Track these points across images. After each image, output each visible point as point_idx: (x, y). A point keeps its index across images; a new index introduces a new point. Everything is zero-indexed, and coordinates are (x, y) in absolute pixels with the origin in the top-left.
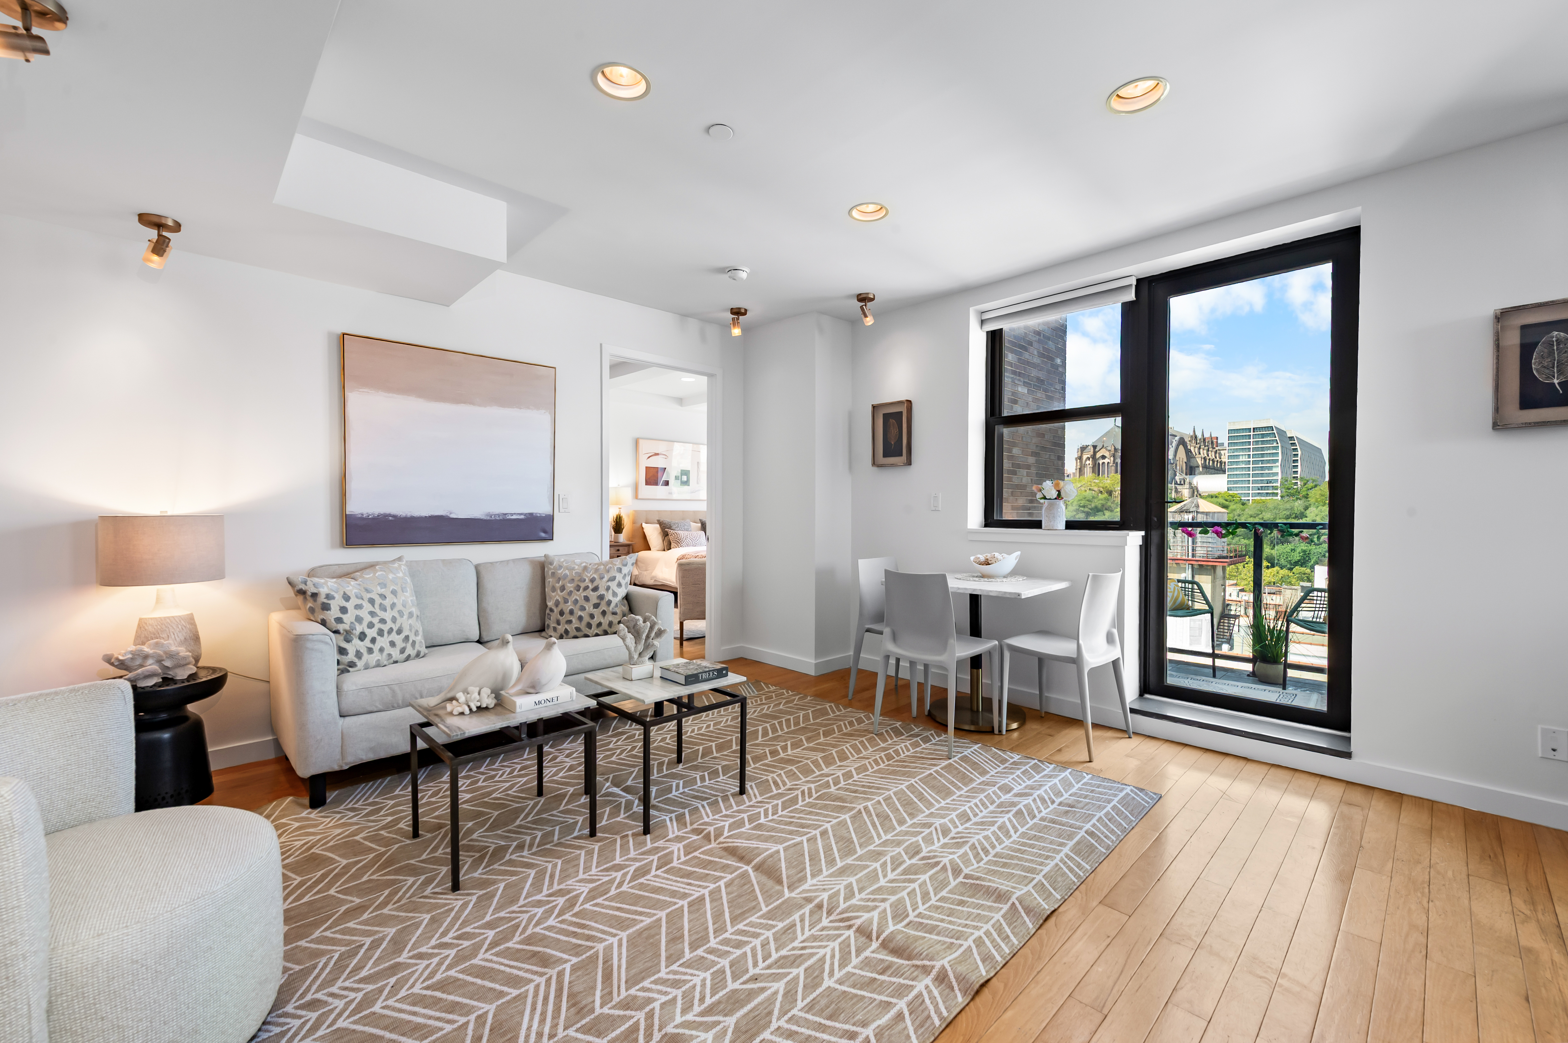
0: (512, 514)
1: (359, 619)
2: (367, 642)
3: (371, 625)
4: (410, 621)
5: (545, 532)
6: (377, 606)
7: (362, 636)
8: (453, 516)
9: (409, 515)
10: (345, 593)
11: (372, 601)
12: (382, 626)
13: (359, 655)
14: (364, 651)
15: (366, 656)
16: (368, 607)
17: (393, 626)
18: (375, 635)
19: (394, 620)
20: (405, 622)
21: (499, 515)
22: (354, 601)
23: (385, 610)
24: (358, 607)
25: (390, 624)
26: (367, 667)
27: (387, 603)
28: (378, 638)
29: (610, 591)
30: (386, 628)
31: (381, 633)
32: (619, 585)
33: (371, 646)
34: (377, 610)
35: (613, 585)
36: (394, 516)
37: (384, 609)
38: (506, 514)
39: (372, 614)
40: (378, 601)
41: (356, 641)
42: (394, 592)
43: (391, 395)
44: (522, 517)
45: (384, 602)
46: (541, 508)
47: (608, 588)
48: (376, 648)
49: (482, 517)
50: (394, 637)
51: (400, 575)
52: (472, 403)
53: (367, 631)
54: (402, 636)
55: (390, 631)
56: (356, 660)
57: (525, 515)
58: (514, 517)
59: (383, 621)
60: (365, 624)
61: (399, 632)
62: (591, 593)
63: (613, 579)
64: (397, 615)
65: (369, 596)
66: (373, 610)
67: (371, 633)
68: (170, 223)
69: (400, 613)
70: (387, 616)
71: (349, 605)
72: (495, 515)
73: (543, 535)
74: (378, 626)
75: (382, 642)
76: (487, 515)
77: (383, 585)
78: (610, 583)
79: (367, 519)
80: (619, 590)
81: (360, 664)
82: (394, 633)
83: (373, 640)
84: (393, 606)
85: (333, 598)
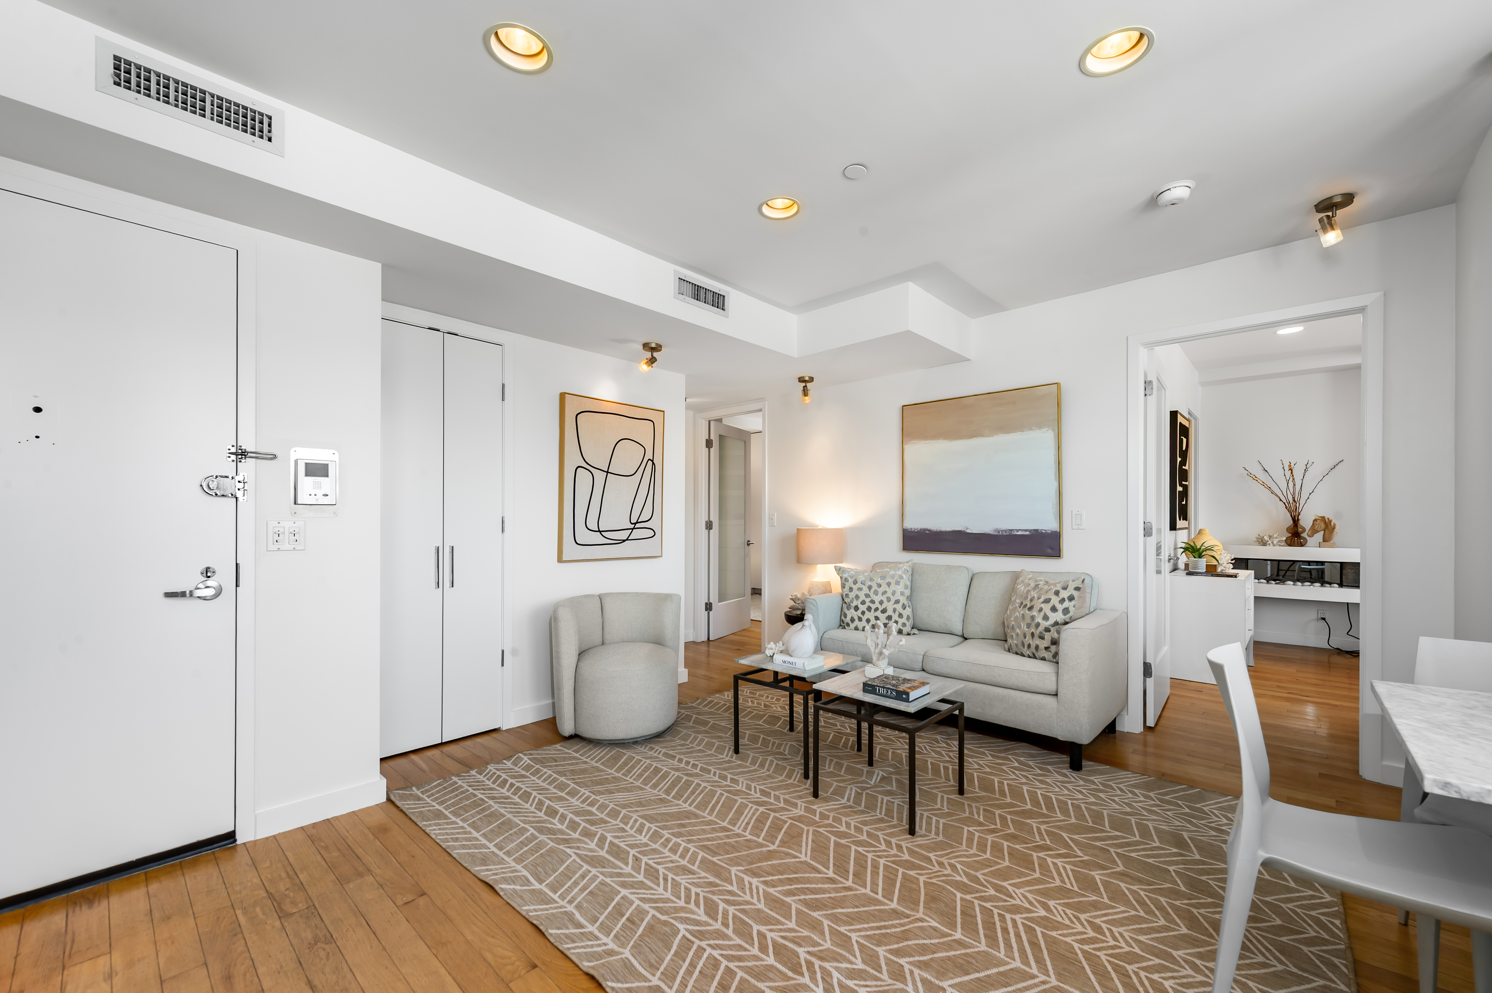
0: (1018, 531)
1: (857, 597)
2: (859, 613)
3: (863, 603)
4: (896, 606)
5: (1052, 549)
6: (872, 591)
7: (856, 608)
8: (969, 531)
9: (939, 529)
10: (856, 580)
11: (870, 588)
12: (871, 605)
13: (853, 620)
14: (856, 618)
15: (857, 622)
16: (866, 590)
17: (879, 606)
18: (865, 610)
19: (881, 602)
20: (890, 607)
21: (1006, 531)
22: (859, 585)
23: (877, 595)
24: (860, 589)
25: (877, 605)
26: (856, 629)
27: (881, 590)
28: (867, 612)
29: (1042, 614)
30: (873, 607)
31: (869, 609)
32: (1054, 609)
33: (861, 616)
34: (871, 594)
35: (1047, 608)
36: (929, 530)
37: (876, 593)
38: (1012, 530)
39: (867, 596)
40: (875, 587)
41: (852, 610)
42: (889, 584)
43: (928, 441)
44: (1027, 533)
45: (879, 590)
46: (1048, 524)
47: (1041, 610)
48: (864, 618)
49: (992, 533)
50: (878, 614)
51: (900, 573)
52: (983, 436)
53: (860, 606)
54: (886, 615)
55: (876, 609)
56: (850, 623)
57: (1030, 531)
58: (1020, 533)
59: (873, 602)
60: (860, 600)
61: (884, 611)
62: (1027, 612)
63: (1047, 601)
64: (885, 600)
65: (870, 583)
66: (869, 593)
67: (862, 608)
68: (807, 379)
69: (889, 600)
70: (877, 599)
71: (855, 587)
72: (1002, 531)
73: (1049, 551)
74: (868, 604)
75: (868, 615)
76: (995, 531)
77: (883, 578)
78: (1043, 605)
79: (914, 532)
80: (1053, 614)
81: (852, 626)
82: (879, 612)
83: (863, 613)
84: (885, 593)
85: (848, 581)
